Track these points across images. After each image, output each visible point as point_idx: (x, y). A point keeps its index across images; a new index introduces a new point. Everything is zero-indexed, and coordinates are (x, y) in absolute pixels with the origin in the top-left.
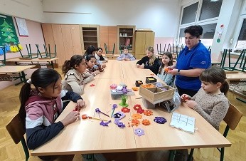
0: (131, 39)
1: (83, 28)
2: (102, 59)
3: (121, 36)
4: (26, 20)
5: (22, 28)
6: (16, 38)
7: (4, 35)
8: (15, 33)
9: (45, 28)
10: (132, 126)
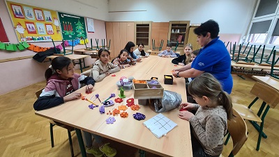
0: (184, 35)
1: (137, 25)
2: (143, 53)
3: (173, 31)
4: (94, 20)
5: (90, 26)
6: (85, 34)
7: (77, 31)
8: (85, 30)
9: (108, 25)
10: (111, 114)
